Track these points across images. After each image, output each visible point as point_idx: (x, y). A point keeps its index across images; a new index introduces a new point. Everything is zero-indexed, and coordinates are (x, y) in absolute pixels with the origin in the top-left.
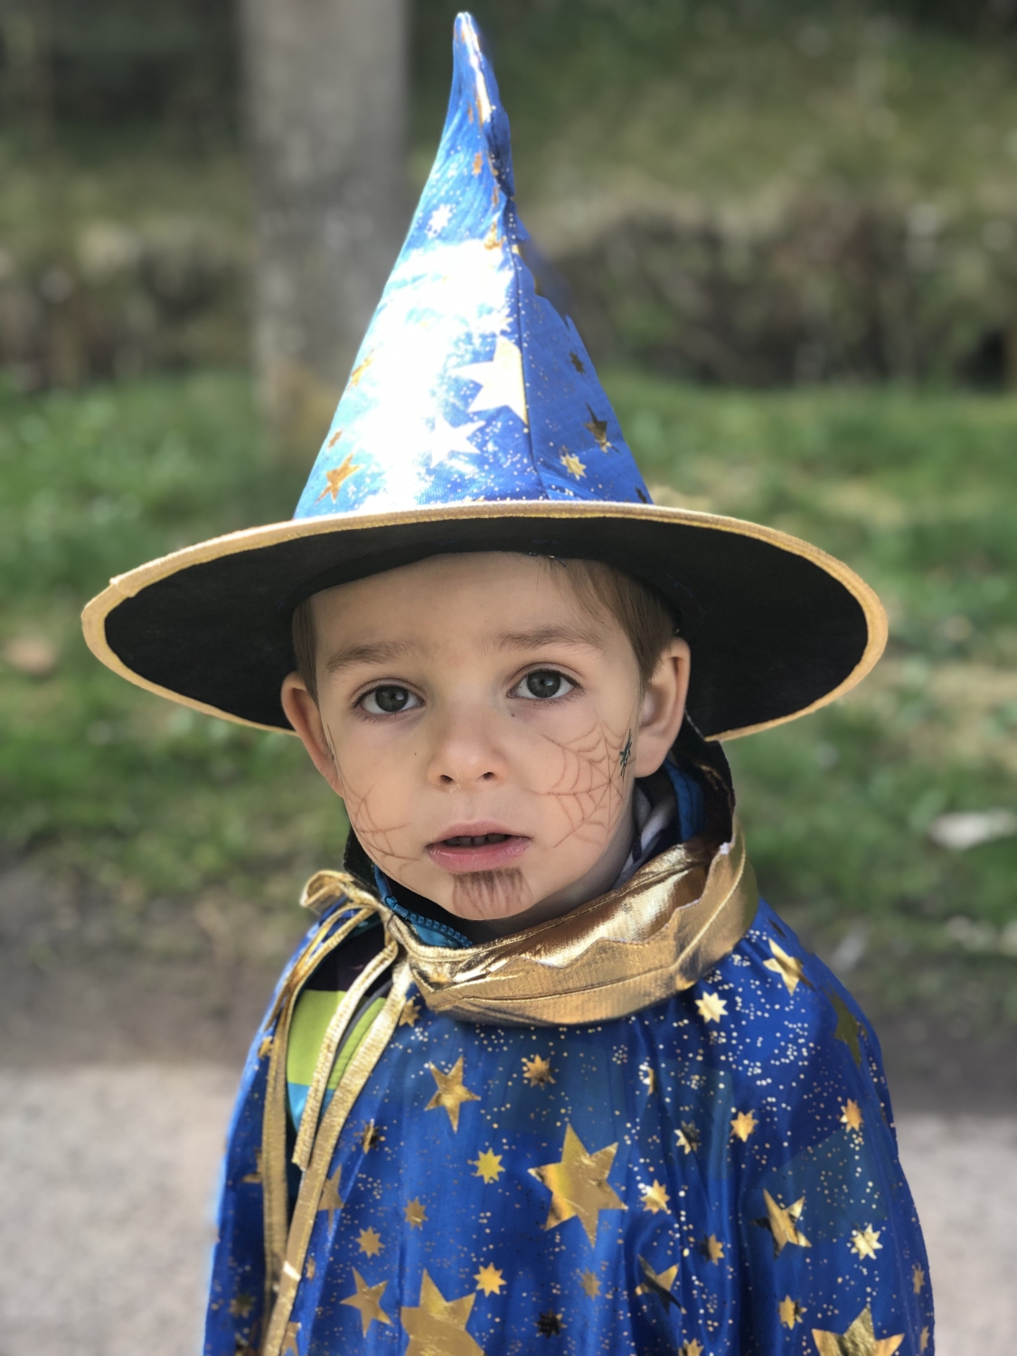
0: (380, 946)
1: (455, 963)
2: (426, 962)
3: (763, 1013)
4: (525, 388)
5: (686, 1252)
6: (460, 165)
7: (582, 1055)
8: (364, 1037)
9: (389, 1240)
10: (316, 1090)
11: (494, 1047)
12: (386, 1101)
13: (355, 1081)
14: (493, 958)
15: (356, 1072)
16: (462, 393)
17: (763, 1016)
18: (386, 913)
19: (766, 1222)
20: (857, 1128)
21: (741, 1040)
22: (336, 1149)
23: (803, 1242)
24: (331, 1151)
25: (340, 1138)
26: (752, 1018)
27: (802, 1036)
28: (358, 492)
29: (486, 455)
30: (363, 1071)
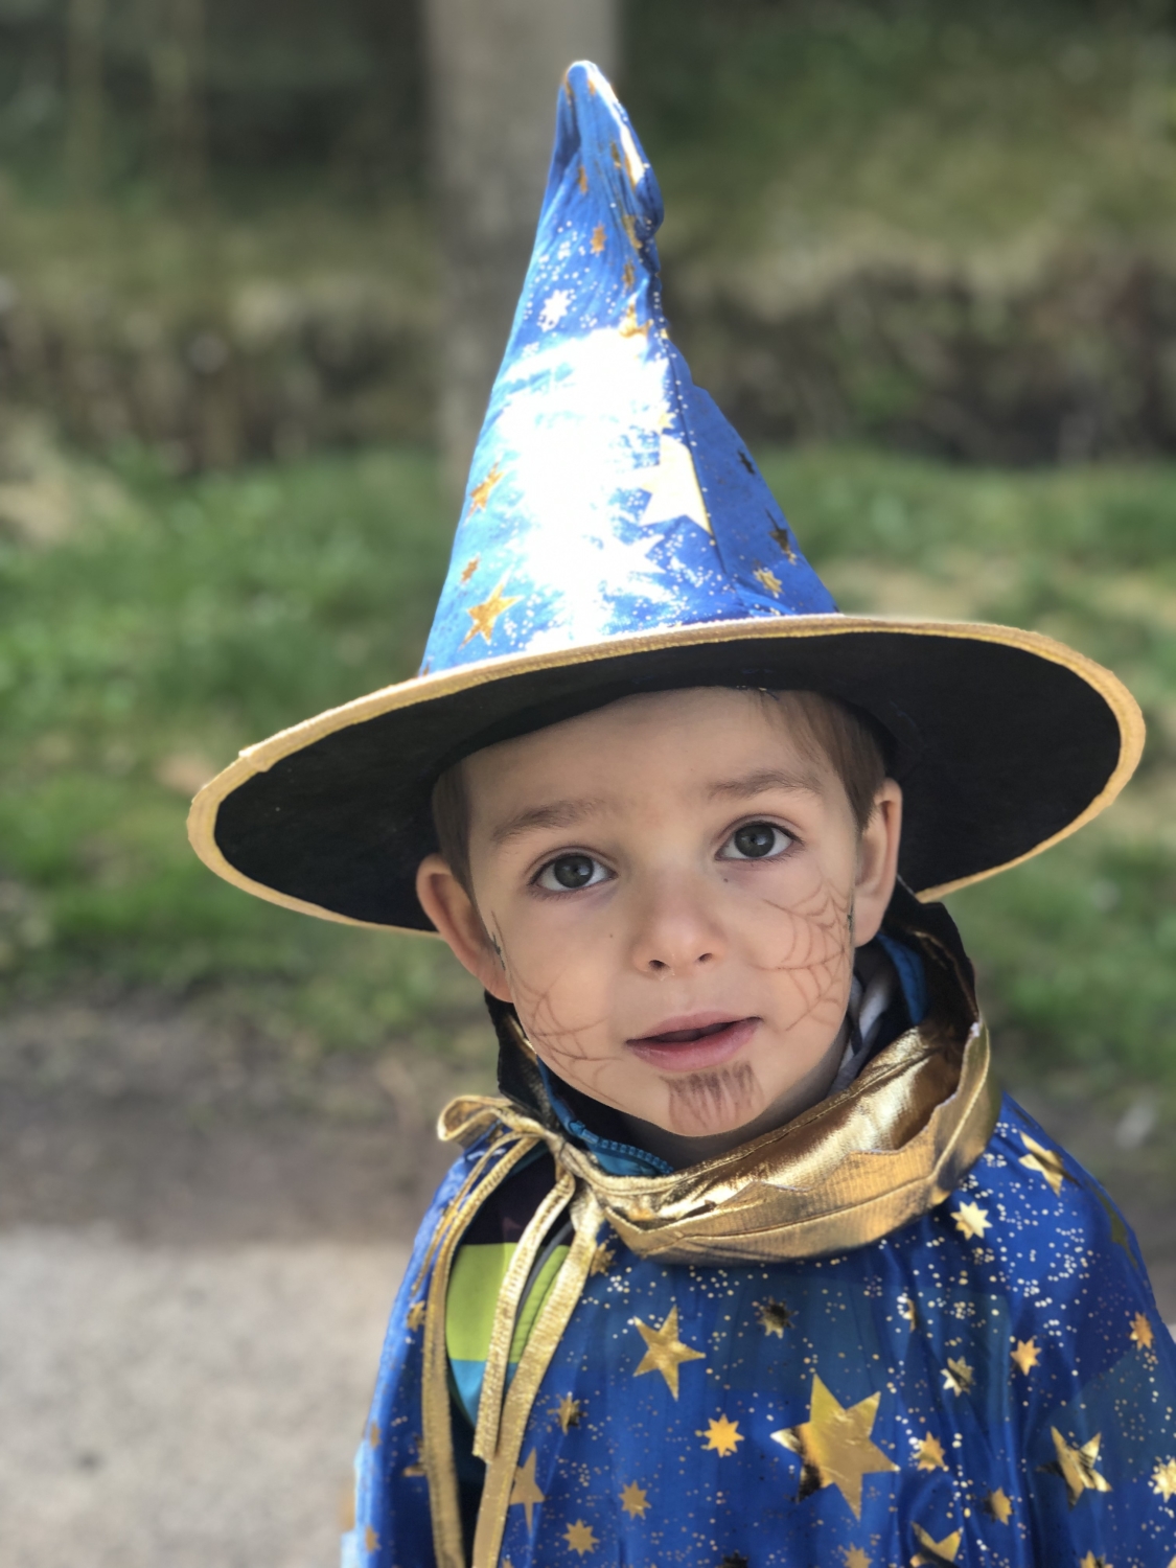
0: (551, 1184)
1: (656, 1195)
2: (617, 1196)
3: (1031, 1221)
4: (703, 494)
5: (967, 1513)
6: (573, 243)
7: (825, 1292)
8: (547, 1296)
9: (604, 1533)
10: (495, 1366)
11: (715, 1291)
12: (585, 1369)
13: (543, 1348)
14: (705, 1186)
15: (543, 1338)
16: (629, 504)
17: (1031, 1225)
18: (556, 1141)
19: (1056, 1469)
20: (1148, 1344)
21: (1011, 1255)
22: (527, 1432)
23: (1102, 1485)
24: (521, 1434)
25: (530, 1418)
26: (1020, 1228)
27: (1079, 1244)
28: (521, 626)
29: (672, 574)
30: (550, 1335)
